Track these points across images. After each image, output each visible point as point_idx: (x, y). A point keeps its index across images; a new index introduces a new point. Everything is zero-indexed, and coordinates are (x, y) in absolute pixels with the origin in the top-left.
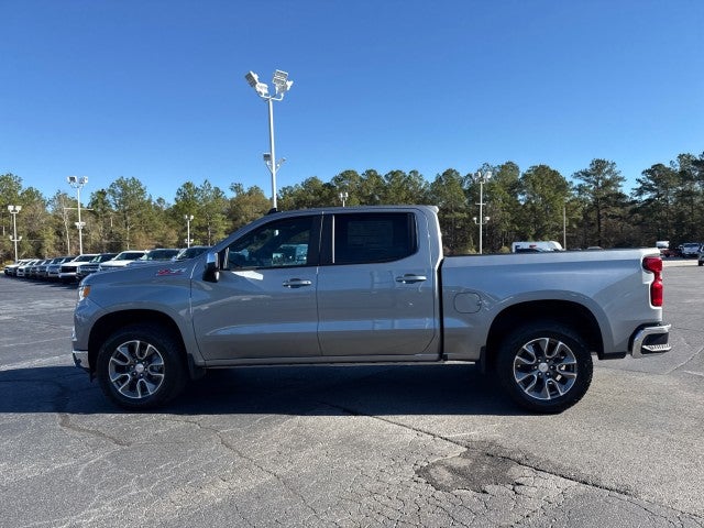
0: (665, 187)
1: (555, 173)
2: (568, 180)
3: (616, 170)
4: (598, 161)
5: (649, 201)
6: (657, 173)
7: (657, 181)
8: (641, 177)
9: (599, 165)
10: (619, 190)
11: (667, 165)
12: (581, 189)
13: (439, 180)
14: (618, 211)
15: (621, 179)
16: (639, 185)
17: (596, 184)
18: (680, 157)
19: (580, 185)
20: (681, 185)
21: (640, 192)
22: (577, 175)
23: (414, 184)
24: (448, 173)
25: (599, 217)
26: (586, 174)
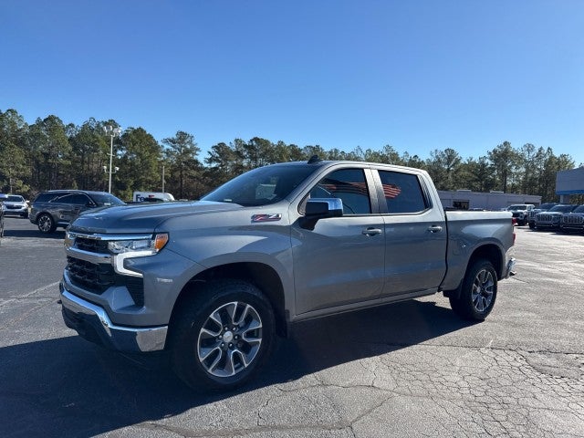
0: (226, 160)
1: (150, 137)
2: (160, 144)
3: (194, 142)
4: (182, 133)
5: (216, 168)
6: (220, 148)
7: (221, 155)
8: (211, 151)
9: (182, 136)
10: (195, 157)
11: (228, 145)
12: (168, 153)
13: (40, 124)
14: (194, 173)
15: (198, 149)
16: (210, 156)
17: (180, 150)
18: (236, 140)
19: (168, 149)
20: (236, 160)
21: (210, 161)
22: (166, 141)
23: (13, 123)
24: (51, 119)
25: (181, 176)
26: (173, 141)
